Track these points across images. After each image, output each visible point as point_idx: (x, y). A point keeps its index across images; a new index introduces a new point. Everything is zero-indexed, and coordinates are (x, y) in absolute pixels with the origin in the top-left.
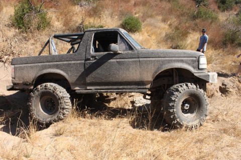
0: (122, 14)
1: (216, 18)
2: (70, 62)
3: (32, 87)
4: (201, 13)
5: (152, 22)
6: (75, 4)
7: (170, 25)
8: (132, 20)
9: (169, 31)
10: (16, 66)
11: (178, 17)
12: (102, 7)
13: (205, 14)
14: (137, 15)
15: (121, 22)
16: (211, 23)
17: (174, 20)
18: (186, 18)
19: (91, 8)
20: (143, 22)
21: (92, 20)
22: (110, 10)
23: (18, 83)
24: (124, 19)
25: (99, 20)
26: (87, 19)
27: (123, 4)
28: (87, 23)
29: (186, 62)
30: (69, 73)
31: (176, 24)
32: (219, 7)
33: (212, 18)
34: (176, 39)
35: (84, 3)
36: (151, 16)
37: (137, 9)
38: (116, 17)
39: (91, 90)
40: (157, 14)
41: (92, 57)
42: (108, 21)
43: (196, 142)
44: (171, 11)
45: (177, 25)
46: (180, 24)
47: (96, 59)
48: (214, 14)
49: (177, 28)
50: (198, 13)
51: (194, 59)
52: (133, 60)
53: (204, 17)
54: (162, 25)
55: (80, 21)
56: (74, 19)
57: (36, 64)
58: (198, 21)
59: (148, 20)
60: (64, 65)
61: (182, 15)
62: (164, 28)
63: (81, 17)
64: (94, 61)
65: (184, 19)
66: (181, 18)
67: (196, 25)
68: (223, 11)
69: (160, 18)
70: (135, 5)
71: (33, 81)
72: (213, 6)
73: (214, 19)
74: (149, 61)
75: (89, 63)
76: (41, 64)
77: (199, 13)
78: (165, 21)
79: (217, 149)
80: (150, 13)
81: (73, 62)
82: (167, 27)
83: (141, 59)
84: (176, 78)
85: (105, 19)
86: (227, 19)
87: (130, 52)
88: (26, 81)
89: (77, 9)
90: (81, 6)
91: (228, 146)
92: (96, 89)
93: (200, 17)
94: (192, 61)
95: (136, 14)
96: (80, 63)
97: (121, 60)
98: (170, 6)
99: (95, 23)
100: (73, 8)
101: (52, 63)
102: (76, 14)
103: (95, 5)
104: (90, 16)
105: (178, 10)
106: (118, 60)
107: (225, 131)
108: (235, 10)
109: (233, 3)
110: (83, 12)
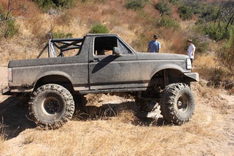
0: (90, 22)
1: (178, 27)
2: (73, 64)
3: (32, 90)
4: (164, 22)
5: (119, 30)
6: (44, 12)
7: (136, 32)
8: (100, 27)
9: (135, 38)
10: (14, 68)
11: (144, 25)
12: (71, 15)
13: (168, 22)
14: (105, 23)
15: (89, 30)
16: (174, 31)
17: (140, 28)
18: (151, 26)
19: (59, 16)
20: (111, 29)
21: (60, 28)
22: (79, 19)
23: (16, 87)
24: (92, 27)
25: (68, 28)
26: (56, 27)
27: (91, 12)
28: (56, 31)
29: (177, 64)
30: (73, 74)
31: (141, 31)
32: (180, 16)
33: (174, 26)
34: (142, 45)
35: (53, 12)
36: (118, 24)
37: (105, 17)
38: (85, 25)
39: (94, 90)
40: (124, 22)
41: (95, 59)
42: (76, 29)
43: (162, 141)
44: (137, 20)
45: (142, 33)
46: (145, 31)
47: (98, 61)
48: (176, 23)
49: (143, 36)
50: (161, 21)
51: (183, 60)
52: (132, 61)
53: (167, 25)
54: (129, 33)
55: (49, 29)
56: (43, 26)
57: (37, 66)
58: (162, 28)
59: (116, 28)
60: (67, 67)
61: (147, 23)
62: (131, 36)
63: (50, 25)
64: (97, 63)
65: (149, 26)
66: (146, 26)
67: (160, 32)
68: (184, 20)
69: (127, 26)
70: (103, 13)
71: (33, 83)
72: (176, 16)
73: (177, 27)
74: (147, 62)
75: (93, 65)
76: (42, 66)
77: (163, 21)
78: (131, 29)
79: (181, 146)
80: (117, 21)
81: (76, 64)
82: (133, 34)
83: (140, 61)
84: (166, 79)
85: (74, 27)
86: (188, 28)
87: (130, 55)
88: (25, 83)
89: (46, 16)
90: (50, 14)
91: (190, 143)
92: (99, 89)
93: (164, 25)
94: (182, 62)
95: (103, 22)
96: (83, 65)
97: (122, 62)
98: (136, 15)
99: (64, 30)
100: (42, 16)
101: (54, 65)
102: (45, 21)
103: (64, 13)
104: (59, 24)
105: (143, 19)
106: (119, 62)
107: (188, 130)
108: (195, 20)
109: (193, 14)
110: (52, 20)
